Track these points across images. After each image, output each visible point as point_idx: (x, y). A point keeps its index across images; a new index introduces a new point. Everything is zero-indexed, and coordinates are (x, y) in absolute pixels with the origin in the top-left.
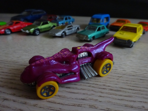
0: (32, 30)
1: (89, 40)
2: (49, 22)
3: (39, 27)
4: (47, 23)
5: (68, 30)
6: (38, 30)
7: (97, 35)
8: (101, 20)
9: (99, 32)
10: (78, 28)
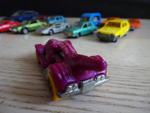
0: (20, 29)
1: (74, 36)
2: (38, 21)
3: (27, 26)
4: (35, 22)
5: (56, 27)
6: (26, 28)
7: (83, 32)
8: (91, 18)
9: (85, 29)
10: (67, 27)
